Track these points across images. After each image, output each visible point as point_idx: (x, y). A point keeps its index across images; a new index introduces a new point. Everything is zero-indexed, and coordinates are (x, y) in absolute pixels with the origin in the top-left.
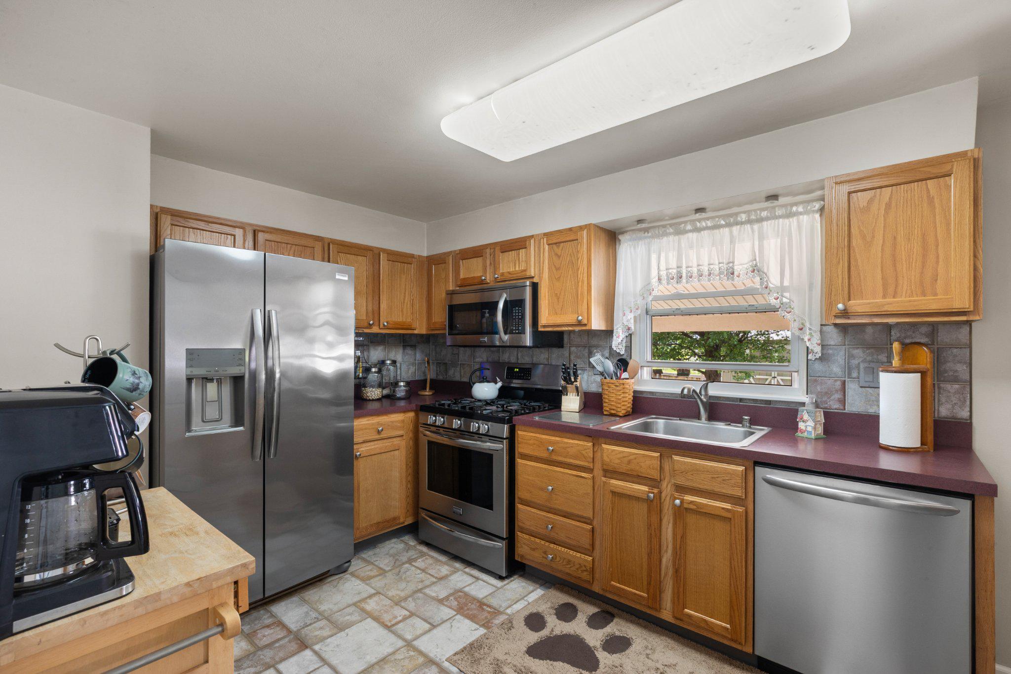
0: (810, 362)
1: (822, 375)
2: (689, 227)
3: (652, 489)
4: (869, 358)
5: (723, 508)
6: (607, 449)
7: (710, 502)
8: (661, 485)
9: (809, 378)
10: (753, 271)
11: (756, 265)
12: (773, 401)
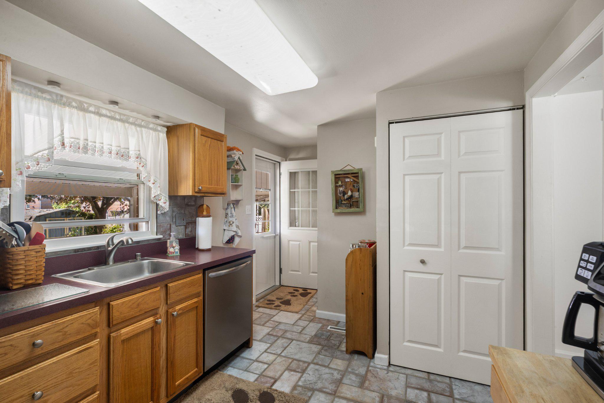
0: (158, 215)
1: (163, 222)
2: (92, 109)
3: (156, 317)
4: (179, 212)
5: (195, 302)
6: (118, 304)
7: (188, 303)
8: (159, 311)
9: (158, 224)
10: (137, 158)
11: (139, 154)
12: (141, 241)
